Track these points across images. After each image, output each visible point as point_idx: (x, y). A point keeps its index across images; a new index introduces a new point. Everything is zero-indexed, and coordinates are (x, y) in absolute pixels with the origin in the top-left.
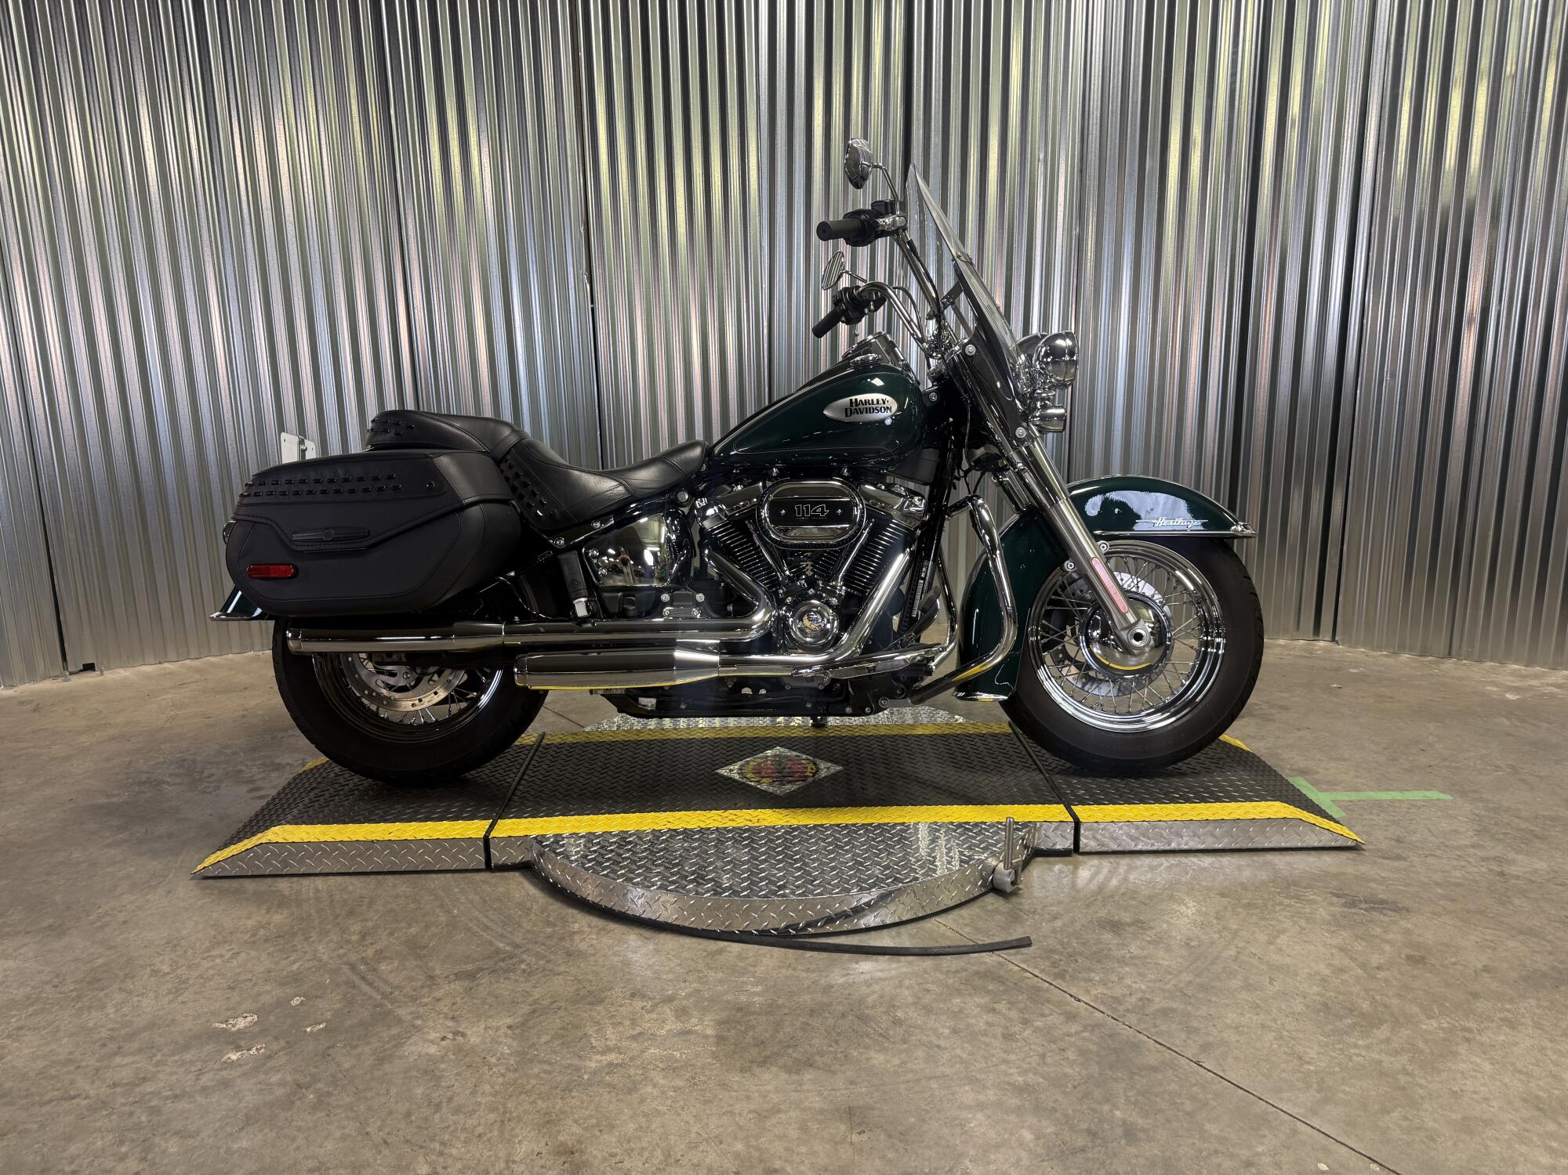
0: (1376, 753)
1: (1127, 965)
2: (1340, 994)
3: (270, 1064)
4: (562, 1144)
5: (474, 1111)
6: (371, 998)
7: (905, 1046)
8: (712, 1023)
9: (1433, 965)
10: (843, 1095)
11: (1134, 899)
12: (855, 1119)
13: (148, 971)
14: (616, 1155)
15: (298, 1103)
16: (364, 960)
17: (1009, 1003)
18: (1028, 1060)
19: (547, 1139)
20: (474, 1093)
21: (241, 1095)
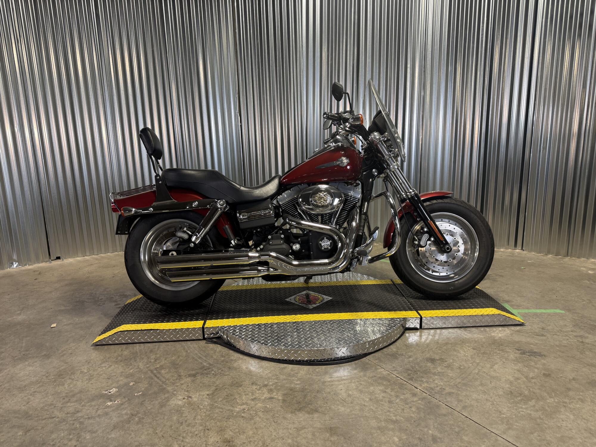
0: (537, 294)
1: (436, 375)
2: (517, 388)
3: (122, 407)
4: (226, 439)
5: (195, 426)
6: (158, 383)
7: (352, 405)
8: (281, 395)
9: (553, 377)
10: (328, 423)
11: (440, 350)
12: (332, 431)
13: (79, 372)
14: (245, 443)
15: (132, 421)
16: (156, 369)
17: (391, 389)
18: (398, 411)
19: (220, 436)
20: (194, 419)
21: (112, 418)
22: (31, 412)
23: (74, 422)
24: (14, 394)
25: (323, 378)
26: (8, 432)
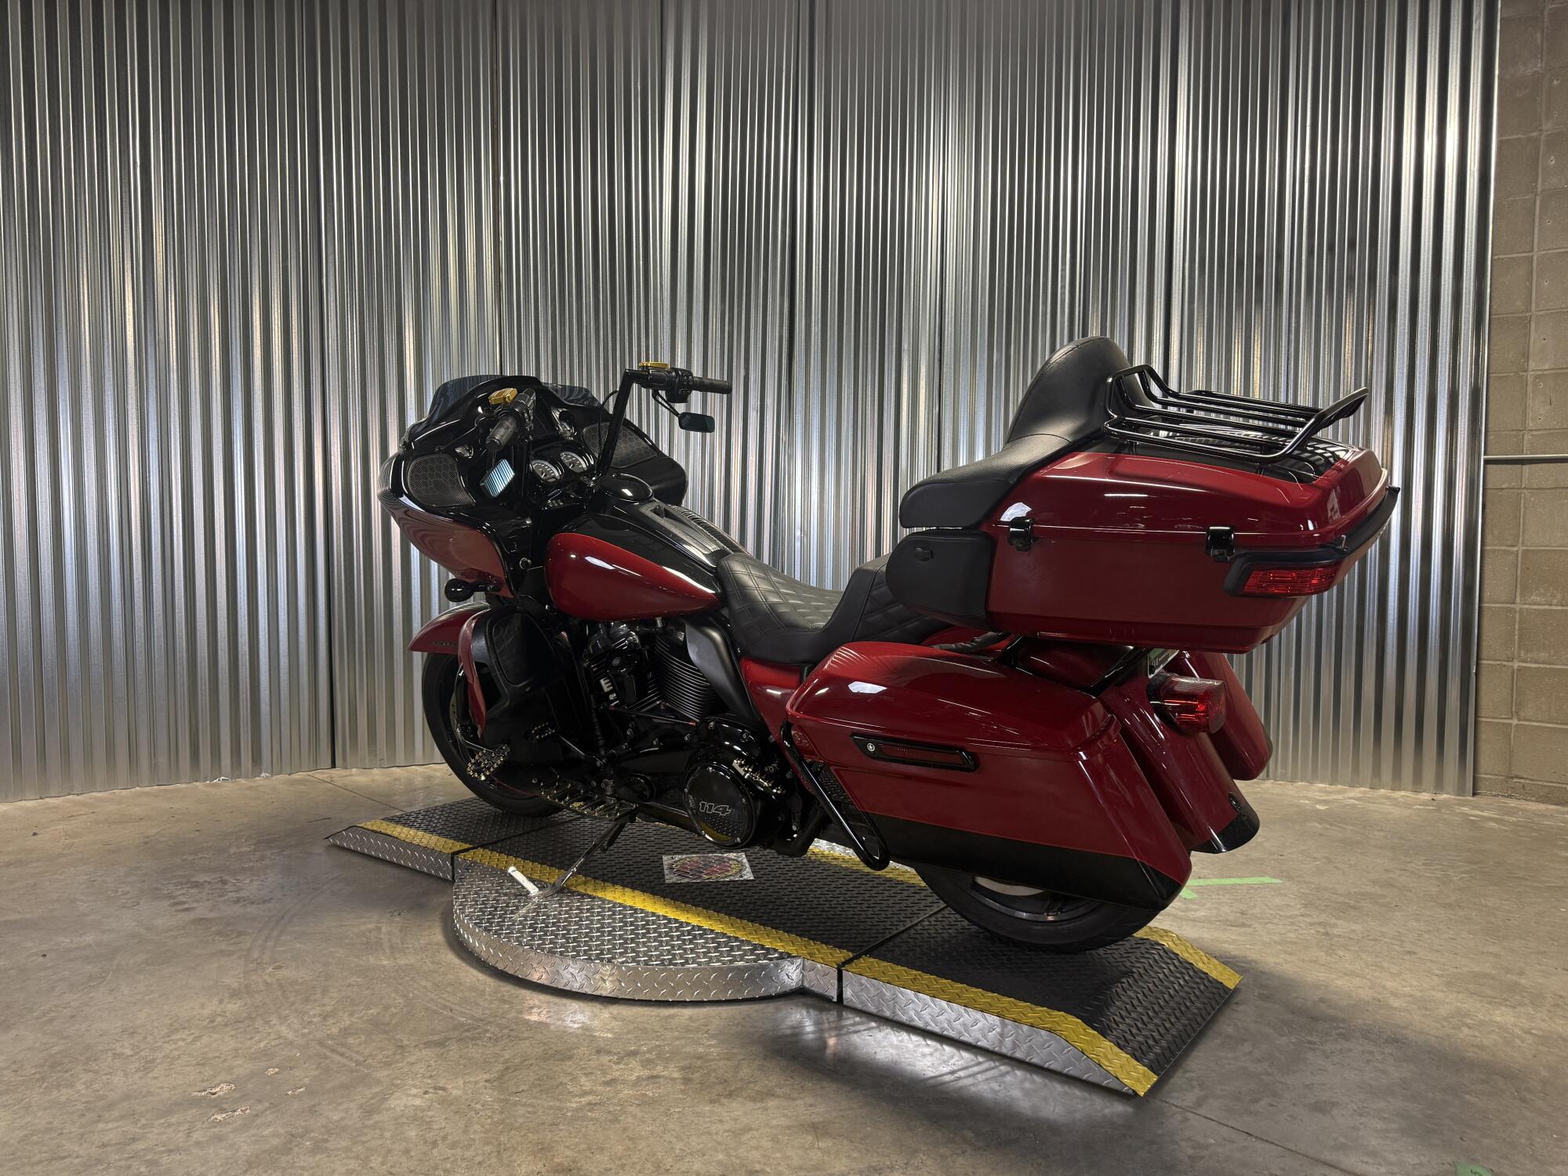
3: (258, 1121)
4: (559, 1164)
5: (471, 1145)
6: (346, 1065)
8: (676, 1070)
13: (110, 1054)
15: (297, 1149)
16: (330, 1037)
20: (465, 1132)
21: (237, 1146)
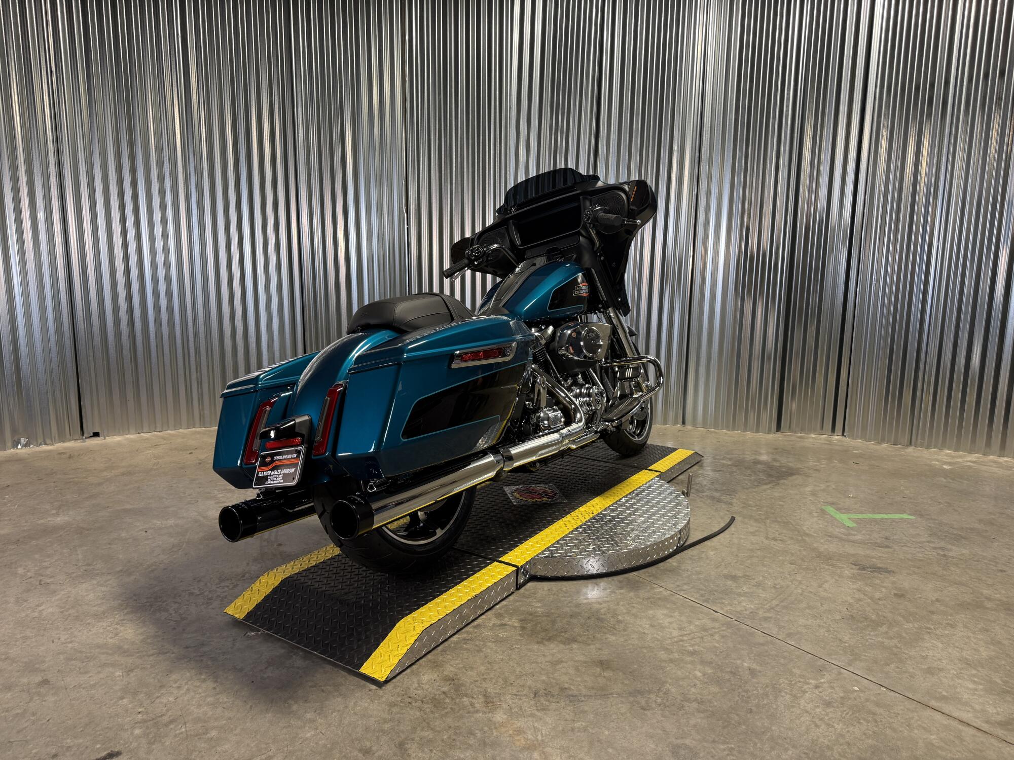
0: (872, 494)
1: (742, 596)
2: (859, 611)
7: (625, 633)
9: (909, 598)
10: (596, 655)
11: (742, 565)
12: (604, 665)
13: (187, 593)
14: (477, 681)
17: (680, 613)
18: (694, 639)
19: (438, 673)
22: (126, 647)
23: (202, 658)
24: (89, 623)
25: (576, 600)
26: (99, 672)
